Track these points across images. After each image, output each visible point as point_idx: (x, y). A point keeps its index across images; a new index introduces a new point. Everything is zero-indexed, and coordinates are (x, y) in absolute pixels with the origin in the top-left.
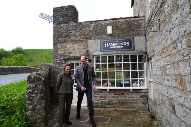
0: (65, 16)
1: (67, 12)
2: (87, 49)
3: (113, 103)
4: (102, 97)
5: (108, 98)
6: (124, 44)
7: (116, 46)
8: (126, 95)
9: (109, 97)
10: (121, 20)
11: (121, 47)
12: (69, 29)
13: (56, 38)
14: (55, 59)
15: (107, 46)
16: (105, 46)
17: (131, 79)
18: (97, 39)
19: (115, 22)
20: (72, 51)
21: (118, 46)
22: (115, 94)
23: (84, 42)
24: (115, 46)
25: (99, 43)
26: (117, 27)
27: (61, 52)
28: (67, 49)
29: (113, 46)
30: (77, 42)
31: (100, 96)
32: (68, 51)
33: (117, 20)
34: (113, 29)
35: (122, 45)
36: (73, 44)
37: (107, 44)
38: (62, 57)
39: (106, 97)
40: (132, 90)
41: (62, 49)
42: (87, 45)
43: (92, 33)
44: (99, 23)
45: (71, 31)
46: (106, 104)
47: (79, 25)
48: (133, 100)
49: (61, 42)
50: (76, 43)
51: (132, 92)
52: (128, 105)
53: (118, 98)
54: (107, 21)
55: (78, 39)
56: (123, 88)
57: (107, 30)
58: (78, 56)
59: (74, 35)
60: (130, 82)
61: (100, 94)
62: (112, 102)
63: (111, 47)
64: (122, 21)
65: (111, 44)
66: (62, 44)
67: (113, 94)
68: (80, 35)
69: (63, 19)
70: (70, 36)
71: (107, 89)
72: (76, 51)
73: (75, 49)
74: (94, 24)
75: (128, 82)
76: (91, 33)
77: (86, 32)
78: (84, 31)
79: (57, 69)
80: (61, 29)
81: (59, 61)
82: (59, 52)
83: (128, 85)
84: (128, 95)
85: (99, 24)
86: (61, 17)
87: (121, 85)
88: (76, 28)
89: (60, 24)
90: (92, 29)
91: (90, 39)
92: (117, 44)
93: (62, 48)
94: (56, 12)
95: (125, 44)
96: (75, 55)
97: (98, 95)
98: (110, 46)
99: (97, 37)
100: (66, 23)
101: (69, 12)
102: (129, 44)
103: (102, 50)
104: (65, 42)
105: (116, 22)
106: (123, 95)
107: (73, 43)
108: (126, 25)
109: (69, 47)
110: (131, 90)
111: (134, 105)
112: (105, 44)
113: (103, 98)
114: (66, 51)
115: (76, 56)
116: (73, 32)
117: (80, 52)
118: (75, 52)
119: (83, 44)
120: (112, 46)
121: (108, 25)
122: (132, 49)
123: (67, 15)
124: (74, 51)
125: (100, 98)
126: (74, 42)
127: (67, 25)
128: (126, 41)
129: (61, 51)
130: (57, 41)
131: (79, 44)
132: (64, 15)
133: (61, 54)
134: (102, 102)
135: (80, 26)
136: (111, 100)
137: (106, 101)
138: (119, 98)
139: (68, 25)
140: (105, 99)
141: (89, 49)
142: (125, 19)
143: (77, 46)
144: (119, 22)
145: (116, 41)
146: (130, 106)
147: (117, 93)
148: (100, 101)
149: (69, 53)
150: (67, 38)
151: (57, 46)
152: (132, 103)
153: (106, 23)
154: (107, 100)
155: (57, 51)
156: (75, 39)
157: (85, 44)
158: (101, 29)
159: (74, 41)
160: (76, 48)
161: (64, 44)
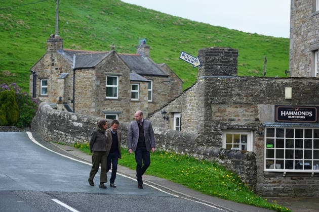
0: (223, 64)
1: (228, 57)
2: (256, 117)
3: (289, 190)
4: (274, 182)
5: (283, 185)
6: (305, 113)
7: (296, 115)
8: (305, 180)
9: (283, 182)
10: (303, 81)
11: (302, 117)
12: (230, 85)
13: (210, 96)
14: (208, 128)
15: (283, 114)
16: (282, 115)
17: (313, 160)
18: (271, 103)
19: (295, 82)
20: (234, 118)
21: (298, 116)
22: (291, 179)
23: (252, 106)
24: (294, 115)
25: (273, 110)
26: (299, 89)
27: (218, 119)
28: (226, 114)
29: (292, 115)
30: (242, 105)
31: (272, 181)
32: (228, 117)
33: (298, 80)
34: (292, 92)
35: (303, 115)
36: (236, 107)
37: (283, 112)
38: (219, 126)
39: (279, 182)
40: (315, 173)
41: (219, 114)
42: (257, 111)
43: (264, 95)
44: (273, 81)
45: (233, 89)
46: (279, 191)
47: (246, 80)
48: (313, 186)
49: (218, 103)
50: (241, 107)
51: (314, 177)
52: (306, 192)
53: (295, 184)
54: (285, 80)
55: (244, 100)
56: (303, 171)
57: (284, 93)
58: (244, 126)
59: (238, 95)
60: (311, 164)
61: (272, 178)
62: (287, 190)
63: (289, 117)
64: (305, 81)
65: (290, 112)
66: (218, 106)
67: (288, 179)
68: (246, 96)
69: (221, 68)
70: (231, 96)
71: (283, 172)
72: (240, 118)
73: (238, 116)
74: (266, 82)
75: (308, 164)
76: (262, 95)
77: (255, 92)
78: (253, 90)
79: (210, 142)
80: (218, 83)
81: (215, 131)
82: (214, 118)
83: (309, 167)
84: (307, 180)
85: (275, 83)
86: (218, 64)
87: (301, 168)
88: (241, 84)
89: (216, 75)
90: (264, 89)
91: (261, 103)
92: (297, 113)
93: (218, 112)
94: (210, 55)
95: (307, 114)
96: (239, 123)
97: (270, 179)
98: (287, 115)
99: (271, 101)
100: (225, 74)
101: (231, 59)
102: (311, 114)
103: (277, 119)
104: (223, 103)
105: (297, 82)
106: (302, 180)
107: (236, 105)
108: (309, 89)
109: (229, 112)
110: (313, 173)
111: (314, 192)
112: (282, 112)
113: (276, 184)
114: (225, 118)
115: (241, 126)
116: (237, 90)
117: (246, 120)
118: (239, 120)
119: (251, 110)
120: (290, 115)
121: (286, 85)
122: (315, 121)
123: (227, 62)
124: (237, 118)
125: (272, 185)
126: (238, 105)
127: (227, 78)
128: (309, 110)
129: (217, 116)
130: (210, 101)
131: (245, 109)
132: (223, 62)
133: (217, 121)
134: (274, 189)
135: (247, 82)
136: (287, 186)
137: (279, 189)
138: (297, 184)
139: (229, 79)
140: (278, 186)
141: (258, 116)
142: (308, 80)
143: (242, 111)
144: (301, 83)
145: (297, 108)
146: (309, 194)
147: (294, 178)
148: (272, 188)
149: (229, 120)
150: (226, 98)
151: (211, 109)
152: (312, 190)
153: (284, 82)
154: (280, 187)
155: (211, 115)
156: (239, 100)
157: (253, 109)
158: (277, 91)
159: (238, 103)
160: (240, 114)
161: (223, 107)
